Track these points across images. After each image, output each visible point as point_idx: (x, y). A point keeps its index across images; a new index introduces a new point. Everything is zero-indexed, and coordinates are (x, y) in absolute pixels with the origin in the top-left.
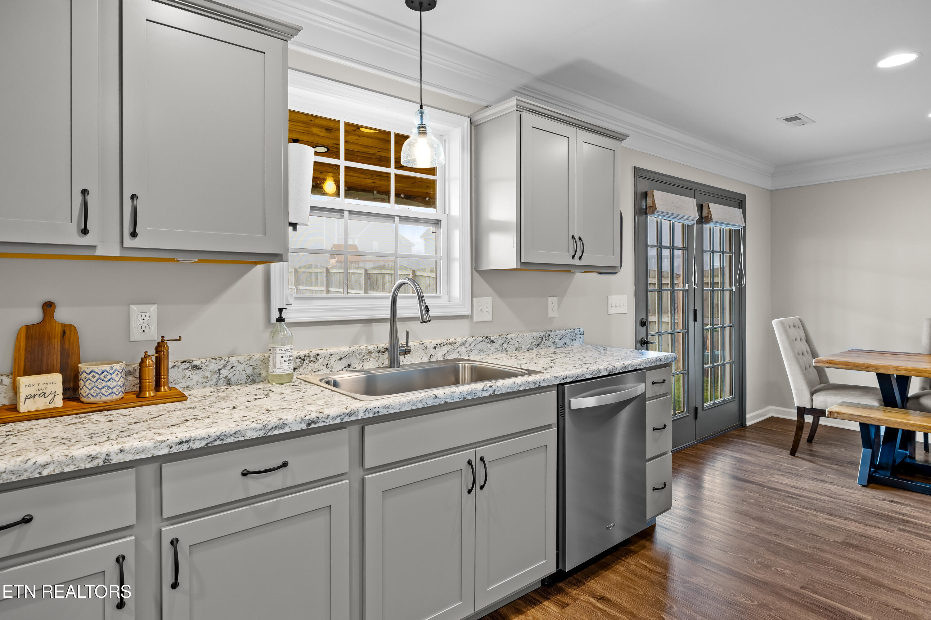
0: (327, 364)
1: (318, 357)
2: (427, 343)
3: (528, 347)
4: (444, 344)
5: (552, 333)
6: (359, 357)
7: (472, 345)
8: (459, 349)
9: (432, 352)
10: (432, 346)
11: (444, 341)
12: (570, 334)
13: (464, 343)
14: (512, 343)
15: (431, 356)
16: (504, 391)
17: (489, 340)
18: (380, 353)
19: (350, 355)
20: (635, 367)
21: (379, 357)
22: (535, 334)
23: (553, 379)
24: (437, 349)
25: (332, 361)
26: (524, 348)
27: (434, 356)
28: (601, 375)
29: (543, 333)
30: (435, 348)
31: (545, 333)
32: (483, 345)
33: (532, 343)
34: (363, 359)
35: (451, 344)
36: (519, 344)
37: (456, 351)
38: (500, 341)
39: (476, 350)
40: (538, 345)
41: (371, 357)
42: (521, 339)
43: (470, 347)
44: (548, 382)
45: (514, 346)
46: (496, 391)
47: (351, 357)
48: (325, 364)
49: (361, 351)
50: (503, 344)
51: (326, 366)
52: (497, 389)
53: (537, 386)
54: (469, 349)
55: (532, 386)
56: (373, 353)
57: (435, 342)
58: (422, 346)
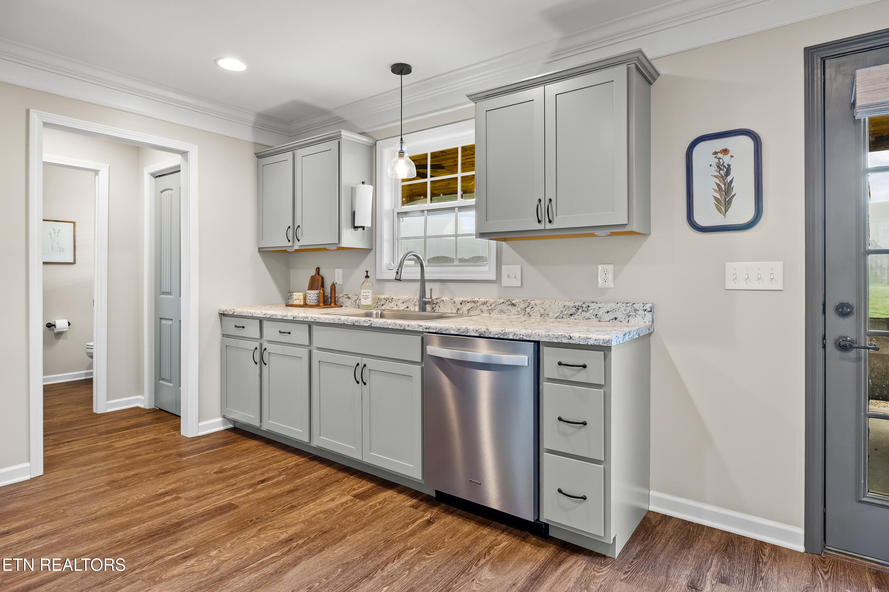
2: (456, 299)
3: (556, 315)
4: (468, 301)
5: (593, 306)
7: (493, 306)
8: (481, 307)
9: (459, 306)
10: (459, 302)
11: (469, 299)
12: (624, 308)
13: (485, 302)
14: (536, 308)
15: (458, 309)
16: (378, 326)
17: (509, 303)
22: (567, 304)
23: (417, 326)
24: (463, 305)
26: (551, 315)
27: (461, 309)
29: (580, 304)
30: (461, 304)
31: (582, 303)
32: (504, 307)
33: (562, 312)
35: (474, 302)
36: (545, 310)
37: (478, 309)
38: (522, 306)
39: (497, 309)
40: (571, 315)
42: (547, 306)
43: (491, 307)
44: (412, 327)
45: (538, 312)
46: (372, 324)
50: (525, 308)
53: (402, 328)
54: (490, 308)
57: (462, 299)
58: (452, 301)
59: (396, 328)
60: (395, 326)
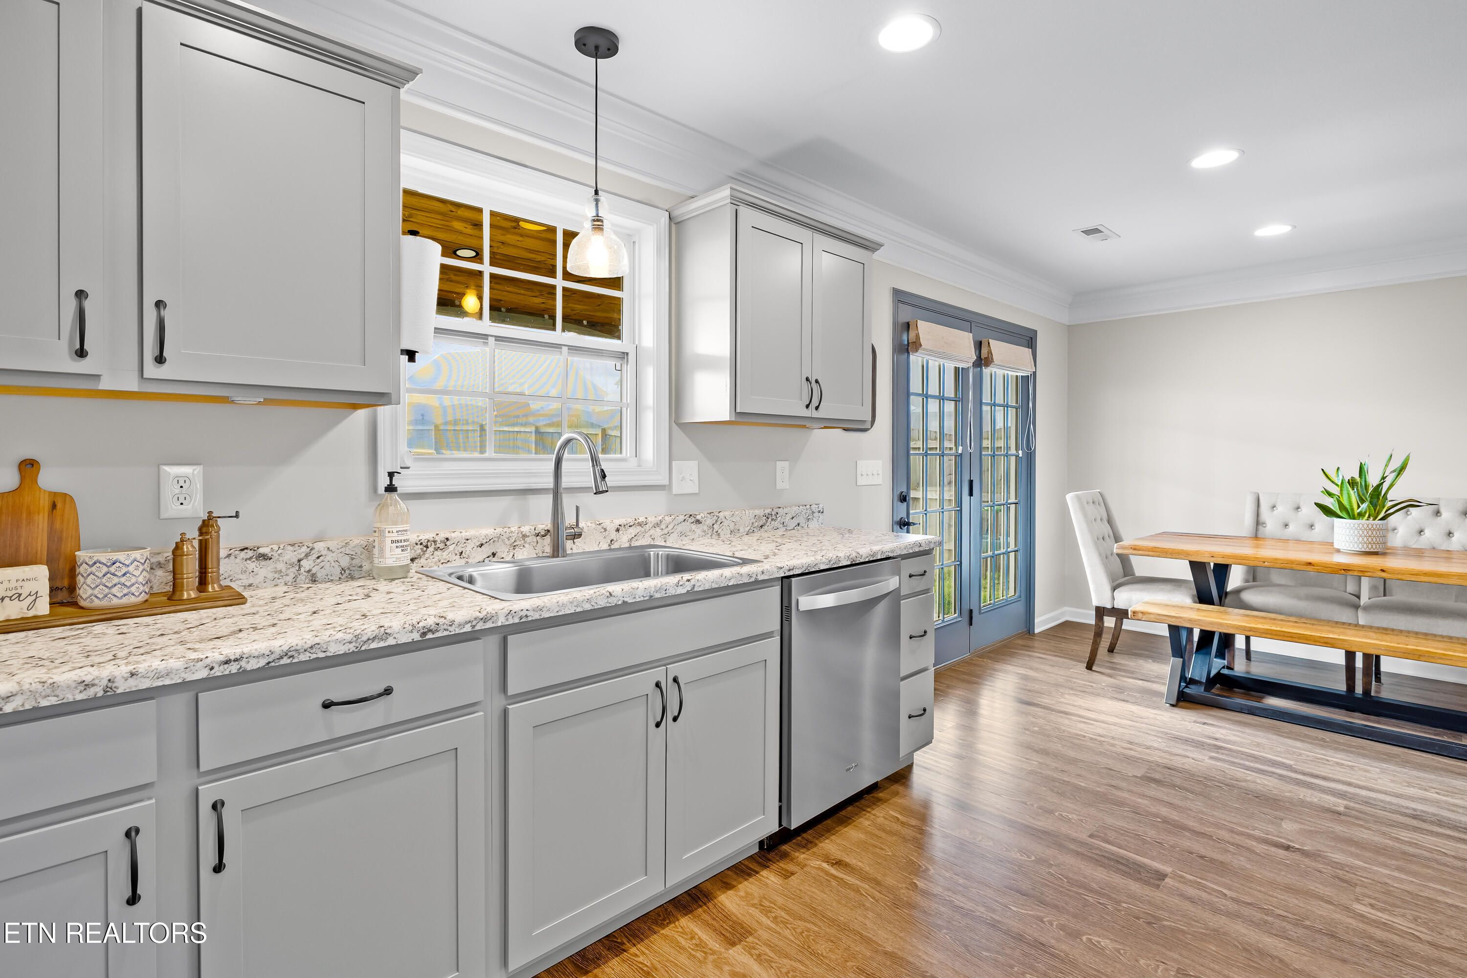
0: (462, 553)
1: (448, 543)
2: (607, 523)
4: (631, 524)
5: (780, 510)
6: (508, 542)
7: (670, 527)
8: (652, 532)
9: (614, 535)
10: (613, 528)
11: (630, 520)
12: (805, 511)
13: (659, 523)
14: (726, 523)
15: (611, 541)
16: (707, 587)
17: (693, 520)
18: (538, 537)
19: (495, 539)
20: (887, 554)
21: (537, 543)
22: (757, 512)
23: (775, 570)
24: (621, 532)
25: (469, 548)
26: (742, 530)
27: (617, 541)
28: (841, 565)
29: (768, 511)
30: (618, 530)
31: (771, 510)
32: (686, 527)
33: (753, 523)
34: (515, 546)
35: (640, 524)
36: (735, 525)
37: (647, 535)
38: (709, 522)
39: (676, 532)
40: (761, 527)
41: (525, 542)
42: (738, 519)
43: (667, 529)
44: (768, 574)
45: (728, 528)
46: (696, 587)
47: (496, 543)
48: (457, 553)
49: (511, 535)
50: (713, 525)
51: (460, 555)
52: (698, 584)
53: (753, 580)
54: (666, 531)
55: (746, 580)
56: (529, 536)
57: (617, 522)
58: (600, 527)
59: (742, 582)
60: (740, 579)
